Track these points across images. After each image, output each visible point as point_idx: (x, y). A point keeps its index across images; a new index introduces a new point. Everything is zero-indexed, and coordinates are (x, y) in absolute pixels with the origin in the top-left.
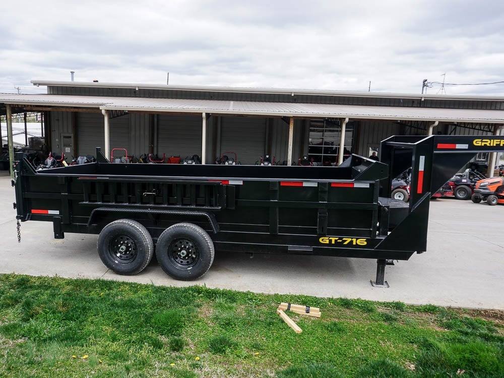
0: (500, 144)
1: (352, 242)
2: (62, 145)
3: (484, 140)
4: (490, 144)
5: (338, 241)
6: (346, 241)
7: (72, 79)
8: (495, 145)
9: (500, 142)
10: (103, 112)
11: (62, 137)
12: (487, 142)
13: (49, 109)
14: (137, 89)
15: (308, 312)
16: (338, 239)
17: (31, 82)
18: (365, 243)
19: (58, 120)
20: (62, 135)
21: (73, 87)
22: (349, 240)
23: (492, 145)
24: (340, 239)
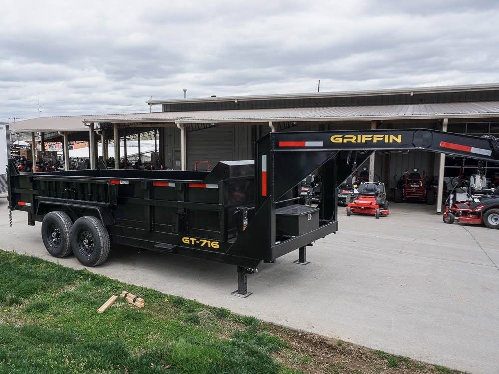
0: (372, 139)
1: (207, 244)
2: (173, 159)
3: (346, 136)
4: (356, 140)
5: (197, 242)
6: (202, 242)
7: (185, 96)
8: (364, 141)
9: (372, 137)
10: (178, 126)
11: (173, 151)
12: (352, 138)
13: (163, 125)
14: (236, 102)
15: (135, 300)
16: (197, 241)
17: (146, 103)
18: (218, 247)
19: (170, 135)
20: (173, 149)
21: (183, 104)
22: (205, 242)
23: (359, 141)
24: (197, 240)
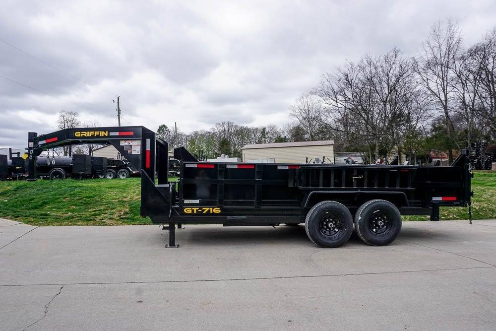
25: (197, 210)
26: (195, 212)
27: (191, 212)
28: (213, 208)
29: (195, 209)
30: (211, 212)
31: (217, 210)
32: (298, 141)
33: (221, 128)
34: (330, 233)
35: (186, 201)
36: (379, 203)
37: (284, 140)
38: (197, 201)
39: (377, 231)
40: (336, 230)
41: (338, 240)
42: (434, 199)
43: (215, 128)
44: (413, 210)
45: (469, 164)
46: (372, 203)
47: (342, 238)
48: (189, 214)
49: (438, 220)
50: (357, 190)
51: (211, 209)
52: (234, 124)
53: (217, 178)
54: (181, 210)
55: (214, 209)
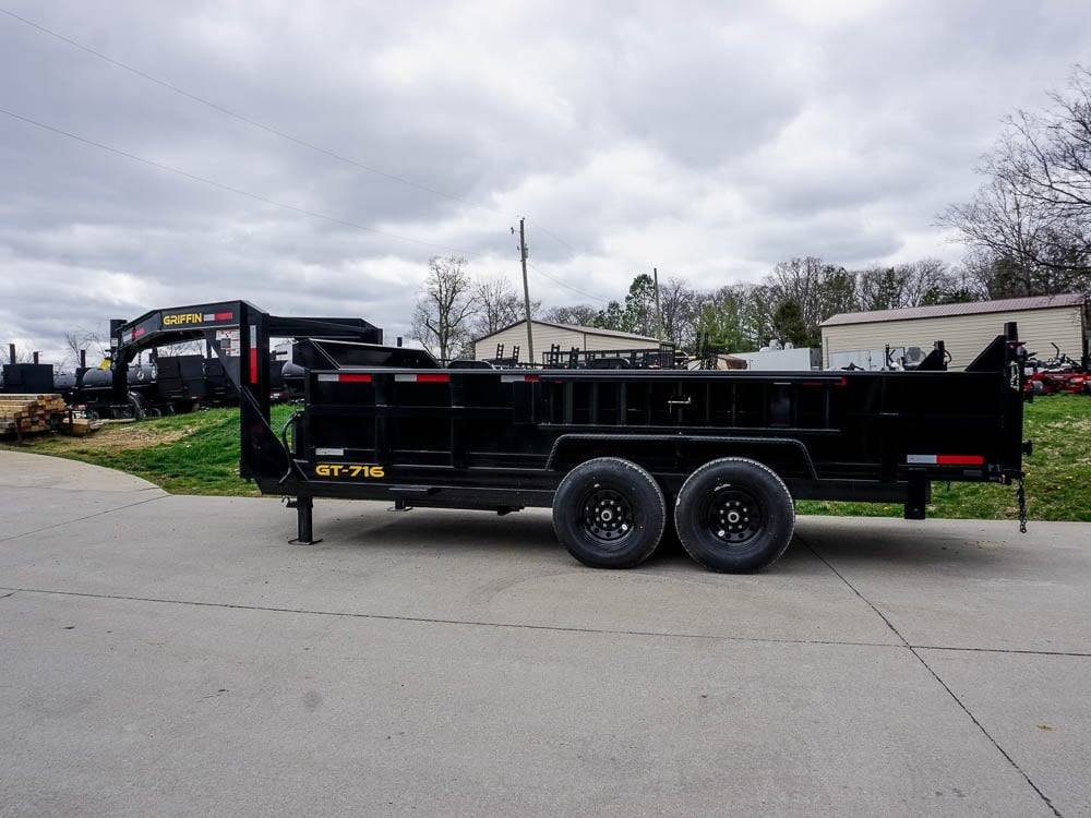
25: (340, 470)
26: (336, 474)
27: (328, 473)
28: (370, 467)
29: (336, 468)
30: (366, 475)
31: (376, 471)
32: (1006, 298)
33: (791, 276)
34: (609, 535)
35: (320, 452)
36: (728, 466)
37: (963, 297)
38: (340, 452)
39: (727, 536)
40: (624, 527)
41: (623, 553)
42: (912, 459)
43: (775, 276)
44: (849, 486)
45: (1013, 363)
46: (710, 466)
47: (632, 546)
48: (324, 478)
49: (924, 518)
50: (677, 434)
51: (366, 468)
52: (825, 263)
53: (374, 403)
54: (310, 469)
55: (372, 470)
